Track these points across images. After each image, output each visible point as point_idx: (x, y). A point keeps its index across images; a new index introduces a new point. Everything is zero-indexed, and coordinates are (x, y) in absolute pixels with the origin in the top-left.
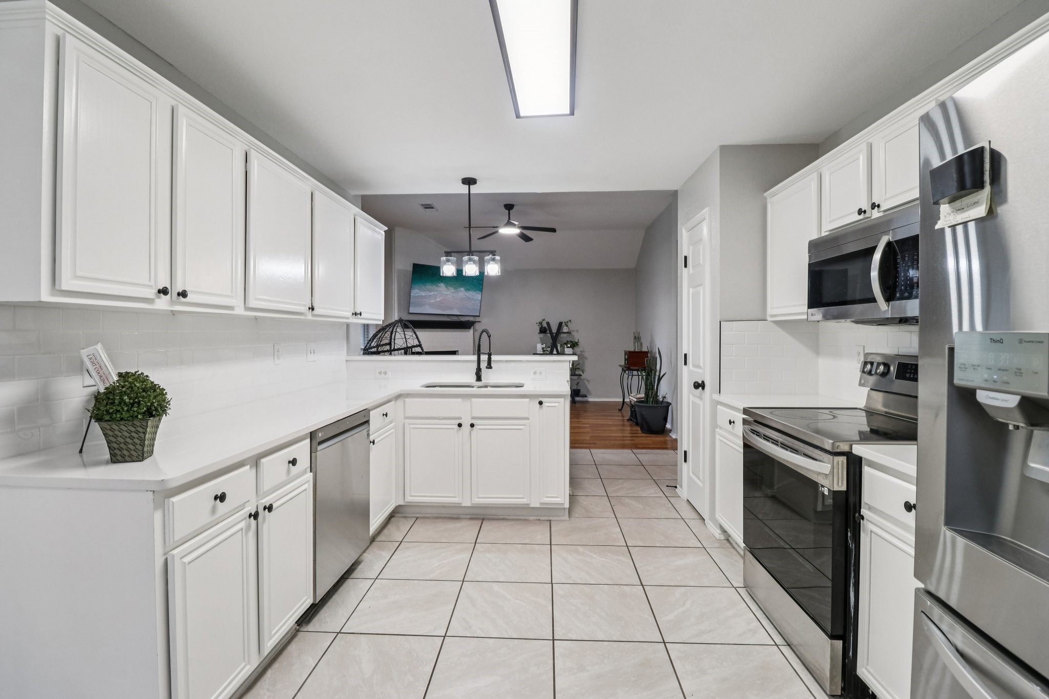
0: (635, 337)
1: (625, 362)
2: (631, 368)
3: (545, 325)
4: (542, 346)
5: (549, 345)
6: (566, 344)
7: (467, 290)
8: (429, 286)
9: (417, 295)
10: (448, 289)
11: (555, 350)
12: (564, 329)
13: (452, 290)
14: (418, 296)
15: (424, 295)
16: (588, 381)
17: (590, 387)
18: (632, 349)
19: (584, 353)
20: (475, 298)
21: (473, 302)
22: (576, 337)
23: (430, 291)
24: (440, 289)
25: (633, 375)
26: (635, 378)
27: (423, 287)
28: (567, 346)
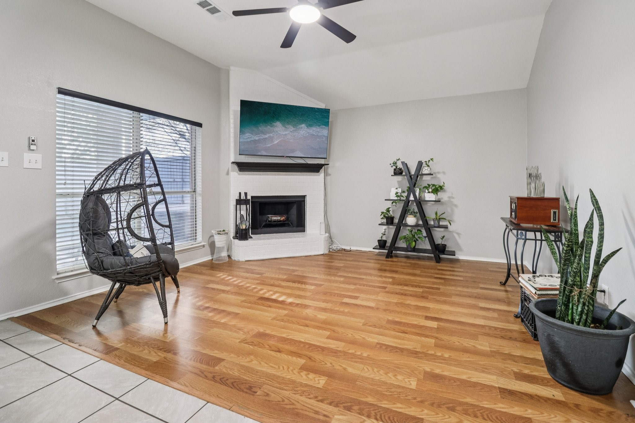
0: (530, 175)
1: (511, 214)
2: (524, 225)
3: (400, 165)
4: (396, 190)
5: (406, 189)
6: (427, 187)
7: (309, 126)
8: (262, 128)
9: (249, 140)
10: (286, 127)
11: (412, 196)
12: (424, 170)
13: (291, 128)
14: (251, 141)
15: (257, 138)
16: (458, 234)
17: (460, 241)
18: (525, 195)
19: (452, 200)
20: (320, 134)
21: (318, 139)
22: (442, 179)
23: (263, 133)
24: (276, 129)
25: (526, 239)
26: (530, 245)
27: (255, 129)
28: (428, 190)
